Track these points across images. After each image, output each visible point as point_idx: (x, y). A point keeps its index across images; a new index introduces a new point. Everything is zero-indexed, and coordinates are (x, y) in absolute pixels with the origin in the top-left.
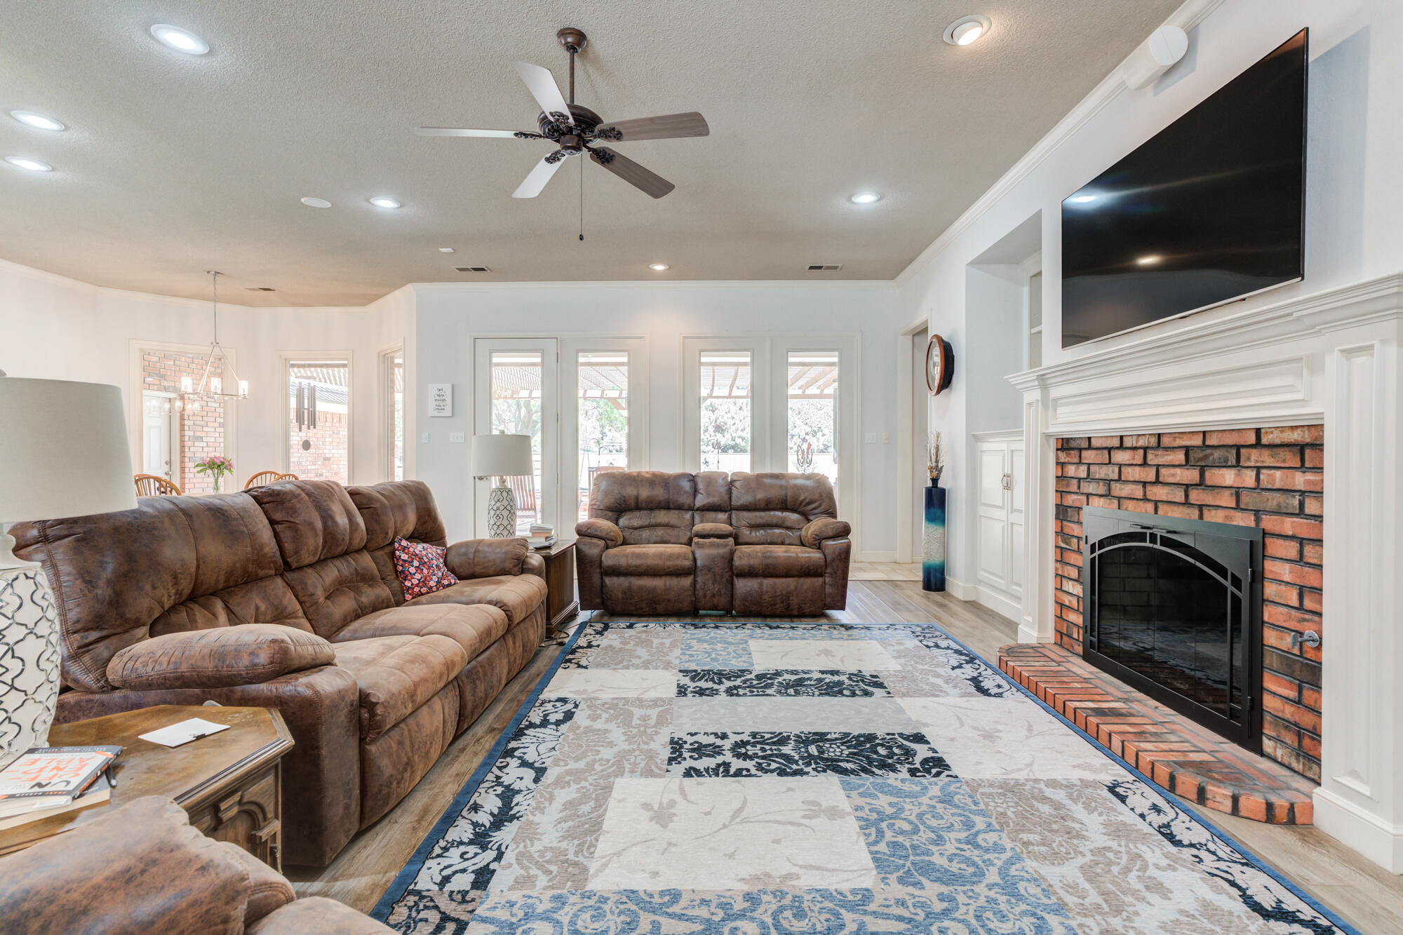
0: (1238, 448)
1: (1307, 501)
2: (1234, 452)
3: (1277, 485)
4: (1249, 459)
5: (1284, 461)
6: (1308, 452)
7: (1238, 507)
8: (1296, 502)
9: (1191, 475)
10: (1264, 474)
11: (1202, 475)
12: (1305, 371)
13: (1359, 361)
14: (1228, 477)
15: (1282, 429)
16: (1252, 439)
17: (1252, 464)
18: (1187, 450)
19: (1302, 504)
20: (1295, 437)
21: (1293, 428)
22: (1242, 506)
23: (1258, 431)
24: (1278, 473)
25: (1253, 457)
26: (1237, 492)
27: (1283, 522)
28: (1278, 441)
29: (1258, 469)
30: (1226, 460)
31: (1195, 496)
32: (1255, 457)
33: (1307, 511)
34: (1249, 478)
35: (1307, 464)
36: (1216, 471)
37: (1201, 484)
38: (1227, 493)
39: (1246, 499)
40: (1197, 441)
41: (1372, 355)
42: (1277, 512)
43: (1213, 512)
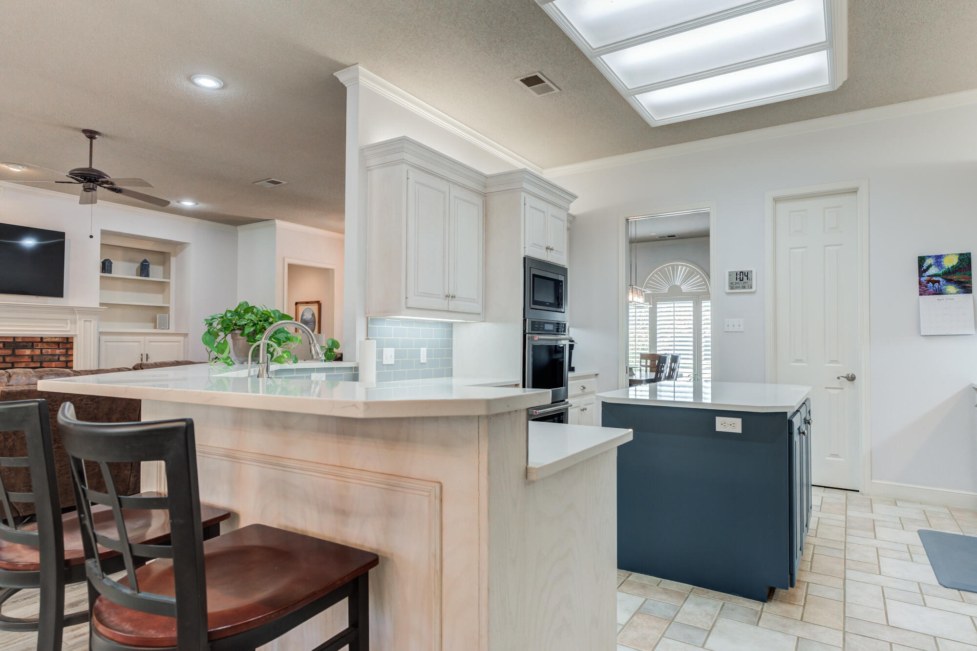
0: (33, 343)
1: (60, 358)
2: (31, 344)
3: (49, 353)
4: (37, 346)
5: (52, 346)
6: (61, 344)
7: (33, 361)
8: (57, 358)
9: (9, 352)
10: (44, 351)
11: (13, 351)
12: (69, 324)
13: (88, 323)
14: (28, 352)
15: (52, 338)
16: (39, 340)
17: (39, 348)
18: (4, 343)
19: (59, 358)
20: (57, 340)
21: (56, 338)
22: (34, 360)
23: (42, 338)
24: (50, 350)
25: (39, 345)
26: (32, 357)
27: (51, 364)
28: (50, 341)
29: (41, 349)
30: (27, 346)
31: (8, 359)
32: (40, 345)
33: (60, 360)
34: (38, 352)
35: (60, 347)
36: (21, 350)
37: (13, 354)
38: (27, 357)
39: (35, 359)
40: (11, 340)
41: (91, 323)
42: (50, 361)
43: (20, 364)
